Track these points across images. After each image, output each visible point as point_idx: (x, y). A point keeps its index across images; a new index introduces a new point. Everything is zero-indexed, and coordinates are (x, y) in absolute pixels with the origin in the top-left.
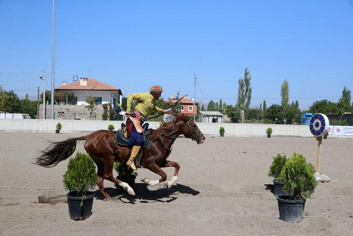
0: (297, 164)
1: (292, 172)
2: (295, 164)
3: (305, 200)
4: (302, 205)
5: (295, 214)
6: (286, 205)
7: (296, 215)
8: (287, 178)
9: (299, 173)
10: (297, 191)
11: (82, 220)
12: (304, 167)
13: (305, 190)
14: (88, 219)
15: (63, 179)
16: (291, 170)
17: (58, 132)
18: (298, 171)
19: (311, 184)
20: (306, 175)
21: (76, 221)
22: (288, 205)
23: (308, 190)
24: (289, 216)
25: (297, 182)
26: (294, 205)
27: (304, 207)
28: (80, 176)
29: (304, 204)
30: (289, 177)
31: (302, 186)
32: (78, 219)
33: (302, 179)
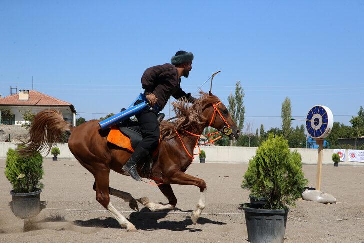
0: (274, 150)
1: (265, 164)
2: (271, 150)
3: (287, 210)
4: (282, 218)
5: (272, 232)
6: (257, 218)
7: (273, 234)
8: (259, 174)
9: (276, 165)
10: (275, 196)
12: (285, 156)
13: (287, 193)
16: (264, 160)
18: (276, 162)
19: (296, 183)
20: (289, 168)
22: (260, 217)
23: (291, 191)
24: (262, 235)
25: (274, 180)
26: (270, 218)
27: (286, 220)
29: (285, 215)
30: (262, 172)
31: (283, 186)
33: (283, 174)
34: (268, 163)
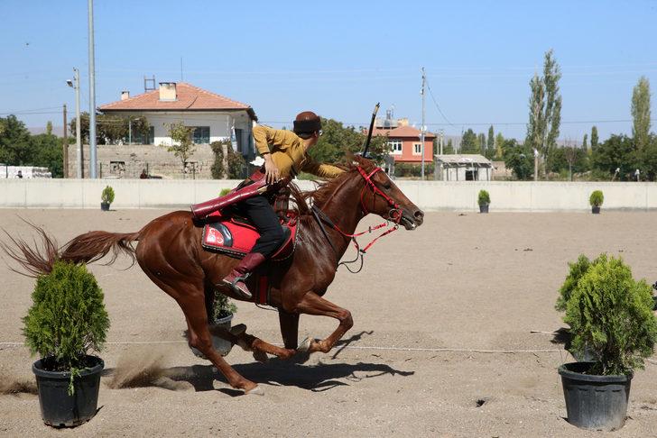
0: (608, 282)
1: (594, 304)
2: (602, 282)
3: (630, 375)
4: (622, 387)
5: (606, 410)
6: (581, 387)
7: (607, 413)
8: (584, 321)
9: (612, 306)
10: (610, 353)
11: (72, 427)
12: (626, 291)
13: (630, 349)
14: (86, 426)
15: (24, 326)
16: (591, 298)
17: (105, 207)
18: (611, 301)
19: (644, 333)
20: (632, 312)
21: (56, 431)
22: (586, 387)
23: (637, 347)
24: (590, 413)
25: (608, 330)
26: (602, 388)
27: (627, 391)
28: (61, 319)
29: (627, 384)
30: (588, 318)
31: (622, 339)
32: (62, 426)
33: (622, 320)
34: (597, 304)
